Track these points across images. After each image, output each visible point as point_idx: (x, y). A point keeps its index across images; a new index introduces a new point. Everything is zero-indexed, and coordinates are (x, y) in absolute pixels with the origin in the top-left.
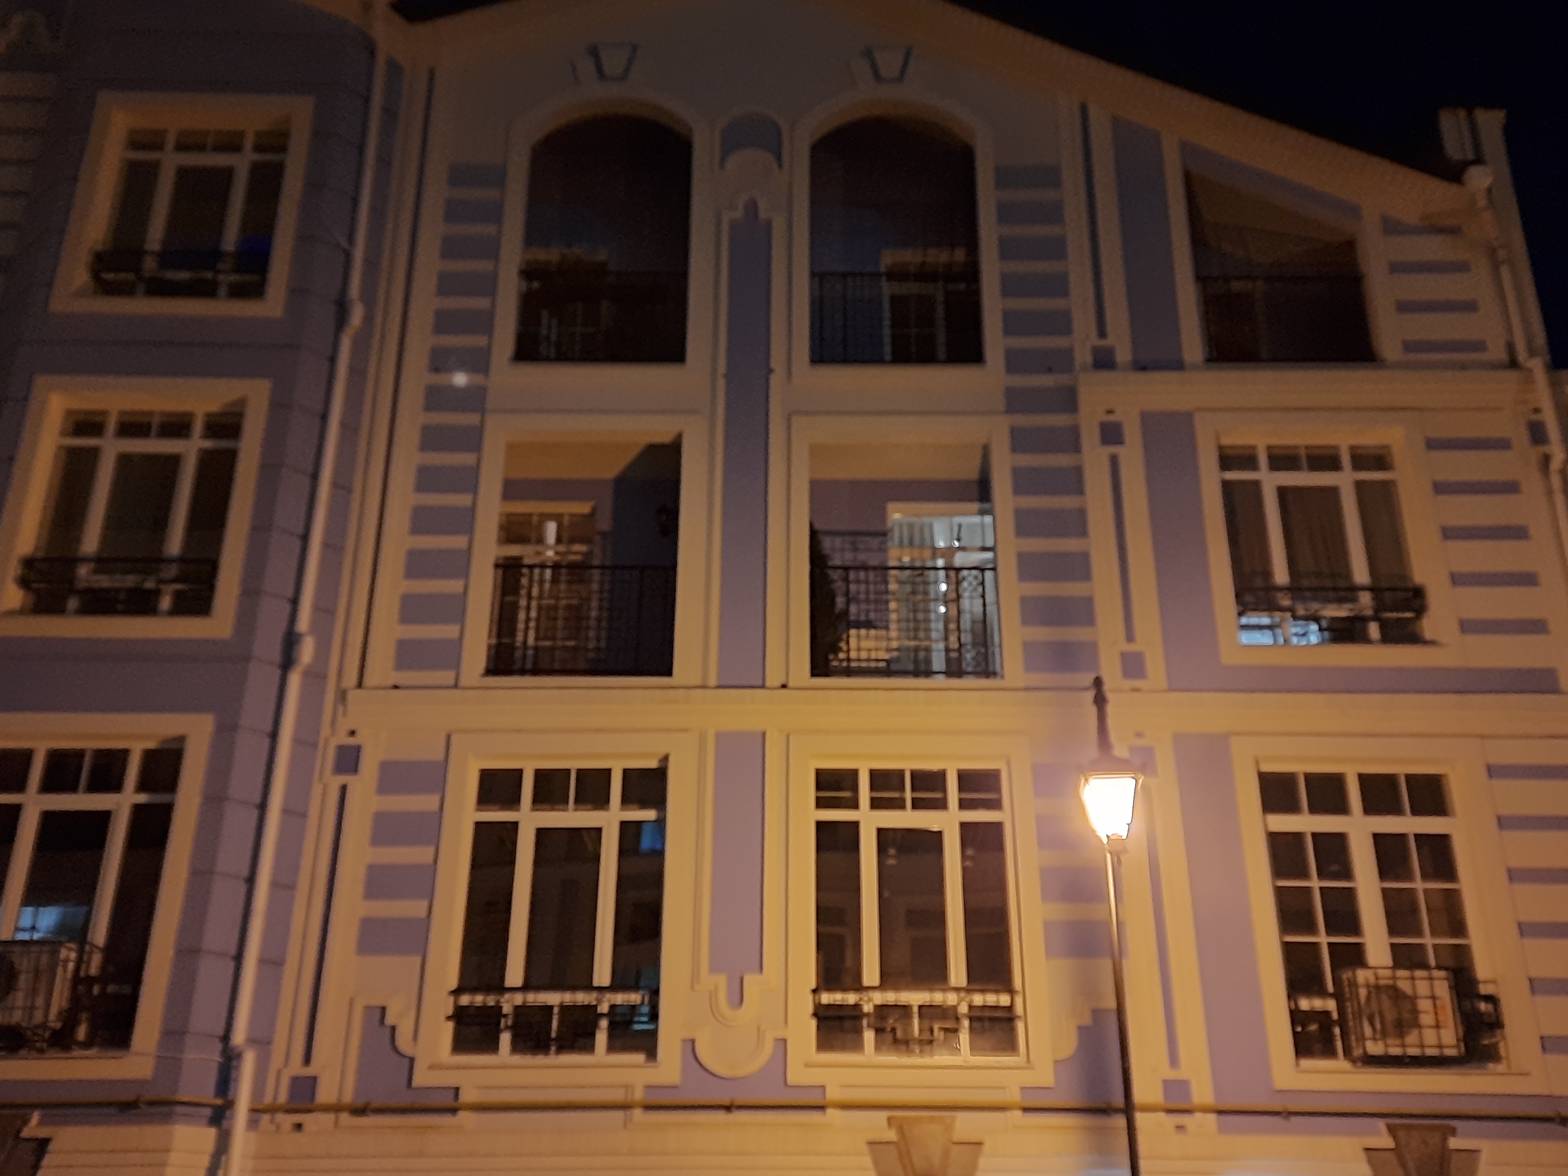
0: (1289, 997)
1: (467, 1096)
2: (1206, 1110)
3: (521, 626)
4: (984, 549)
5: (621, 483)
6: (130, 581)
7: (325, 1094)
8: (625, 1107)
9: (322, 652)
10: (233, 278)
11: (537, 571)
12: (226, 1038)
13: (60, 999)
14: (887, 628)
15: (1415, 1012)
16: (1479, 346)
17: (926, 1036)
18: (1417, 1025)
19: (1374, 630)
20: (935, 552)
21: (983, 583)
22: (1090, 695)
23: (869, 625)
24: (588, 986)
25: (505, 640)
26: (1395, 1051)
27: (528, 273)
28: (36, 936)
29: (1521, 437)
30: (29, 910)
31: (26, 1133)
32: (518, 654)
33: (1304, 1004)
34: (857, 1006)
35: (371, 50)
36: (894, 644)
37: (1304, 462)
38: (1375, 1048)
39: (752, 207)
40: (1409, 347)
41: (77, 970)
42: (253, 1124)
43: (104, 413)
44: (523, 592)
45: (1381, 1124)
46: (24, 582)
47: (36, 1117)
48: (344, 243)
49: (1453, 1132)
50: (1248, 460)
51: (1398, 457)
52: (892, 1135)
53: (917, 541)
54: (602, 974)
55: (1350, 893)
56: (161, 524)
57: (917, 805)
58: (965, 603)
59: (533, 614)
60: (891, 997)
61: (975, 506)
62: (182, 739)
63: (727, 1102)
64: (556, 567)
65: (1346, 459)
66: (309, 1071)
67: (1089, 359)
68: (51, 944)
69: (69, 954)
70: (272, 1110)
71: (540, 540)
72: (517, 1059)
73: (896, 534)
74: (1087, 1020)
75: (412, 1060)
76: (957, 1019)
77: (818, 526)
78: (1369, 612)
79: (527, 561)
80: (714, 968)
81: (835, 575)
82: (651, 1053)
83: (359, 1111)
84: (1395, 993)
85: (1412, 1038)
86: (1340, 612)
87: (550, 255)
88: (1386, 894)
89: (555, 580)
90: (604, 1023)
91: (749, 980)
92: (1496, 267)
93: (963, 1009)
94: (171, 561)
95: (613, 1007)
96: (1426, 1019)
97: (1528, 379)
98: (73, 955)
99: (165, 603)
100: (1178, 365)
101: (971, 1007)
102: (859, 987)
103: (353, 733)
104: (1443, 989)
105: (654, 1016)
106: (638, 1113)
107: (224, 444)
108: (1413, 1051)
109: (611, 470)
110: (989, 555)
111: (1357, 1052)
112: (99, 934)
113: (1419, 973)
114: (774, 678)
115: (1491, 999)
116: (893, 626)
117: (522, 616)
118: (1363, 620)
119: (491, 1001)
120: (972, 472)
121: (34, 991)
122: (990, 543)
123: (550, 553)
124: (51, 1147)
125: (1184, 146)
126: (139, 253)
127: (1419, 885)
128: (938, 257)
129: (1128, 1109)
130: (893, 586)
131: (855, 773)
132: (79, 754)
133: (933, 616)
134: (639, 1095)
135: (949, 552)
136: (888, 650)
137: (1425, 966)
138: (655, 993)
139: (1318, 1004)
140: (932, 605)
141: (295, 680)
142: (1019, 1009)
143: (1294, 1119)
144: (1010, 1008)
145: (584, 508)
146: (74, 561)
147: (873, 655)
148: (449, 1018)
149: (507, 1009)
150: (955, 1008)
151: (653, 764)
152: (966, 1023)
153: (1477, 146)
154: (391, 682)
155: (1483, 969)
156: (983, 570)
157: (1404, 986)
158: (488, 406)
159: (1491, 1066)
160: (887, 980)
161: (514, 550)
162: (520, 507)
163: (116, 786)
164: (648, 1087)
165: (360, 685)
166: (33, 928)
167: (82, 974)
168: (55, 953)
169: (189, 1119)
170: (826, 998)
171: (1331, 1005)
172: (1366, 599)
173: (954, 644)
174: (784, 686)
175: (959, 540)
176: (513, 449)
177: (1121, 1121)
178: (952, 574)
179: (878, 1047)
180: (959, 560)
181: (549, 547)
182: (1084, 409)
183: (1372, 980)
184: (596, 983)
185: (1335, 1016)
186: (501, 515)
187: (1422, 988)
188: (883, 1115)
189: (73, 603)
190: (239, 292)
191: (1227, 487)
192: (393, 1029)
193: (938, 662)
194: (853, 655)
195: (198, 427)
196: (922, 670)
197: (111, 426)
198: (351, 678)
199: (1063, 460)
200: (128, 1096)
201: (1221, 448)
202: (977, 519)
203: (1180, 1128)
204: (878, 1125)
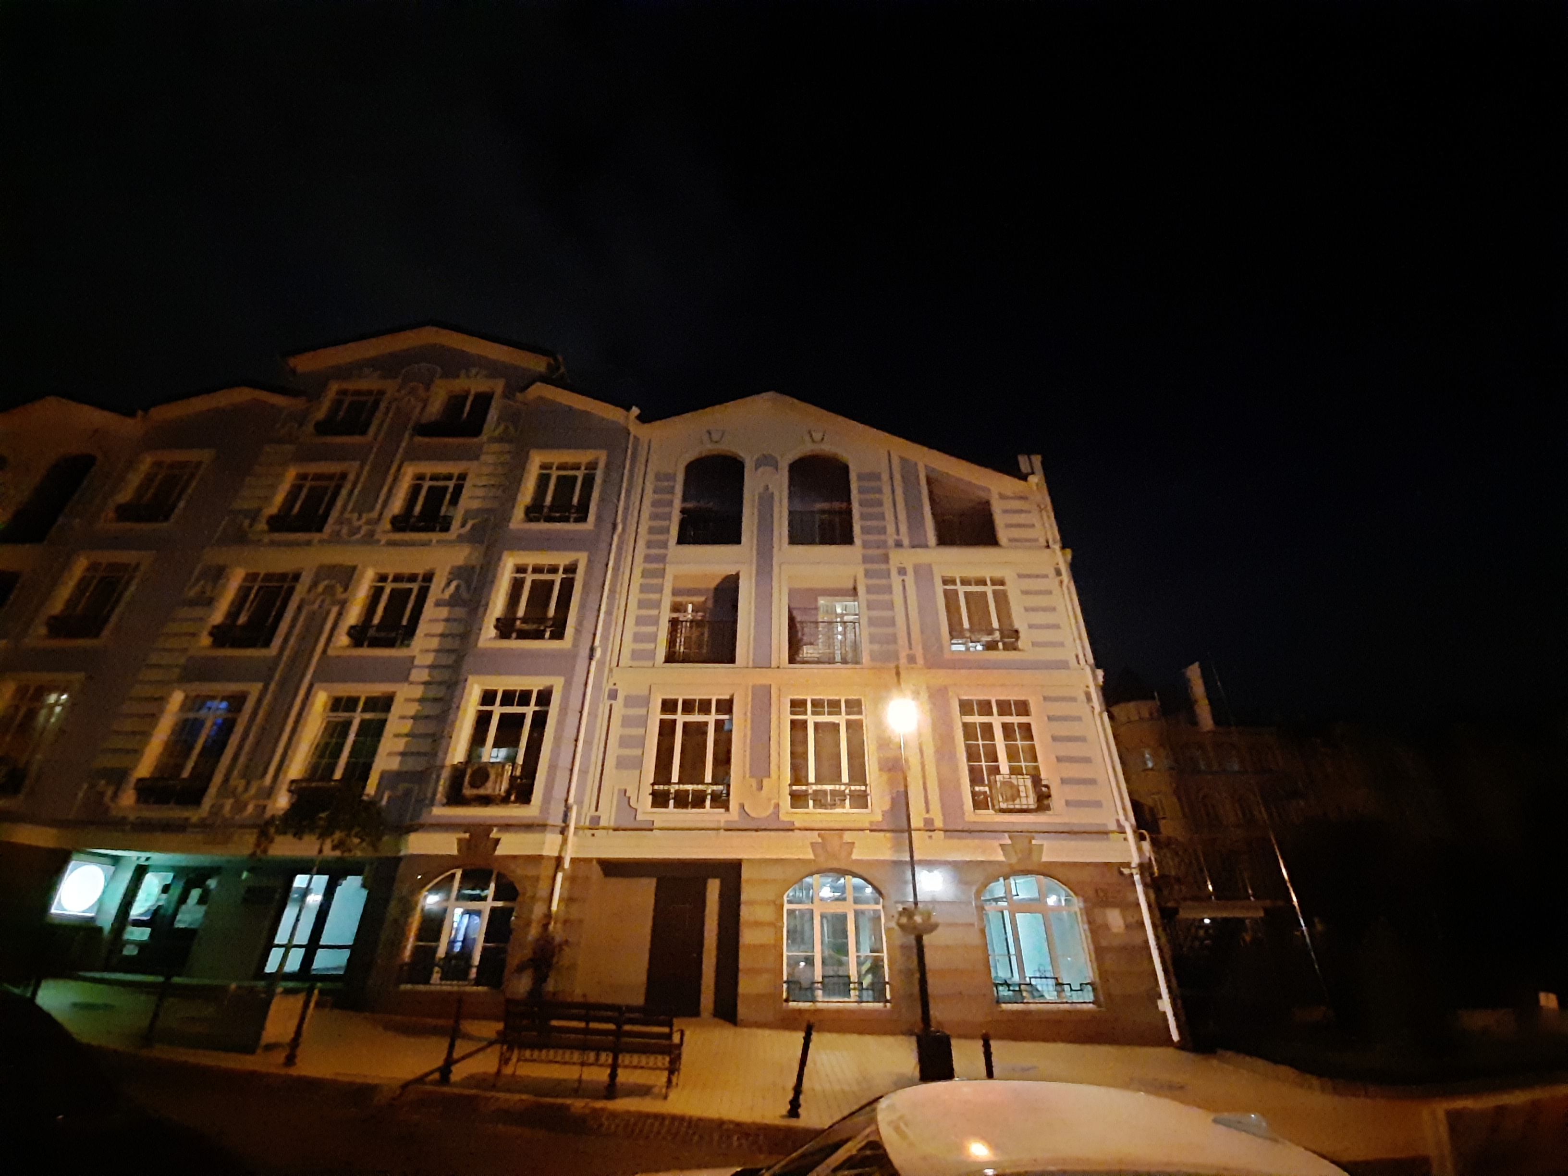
0: (971, 786)
1: (656, 825)
2: (940, 830)
3: (678, 644)
4: (856, 615)
5: (717, 589)
6: (535, 626)
7: (603, 823)
8: (718, 829)
9: (604, 653)
10: (575, 515)
11: (684, 623)
12: (566, 800)
13: (505, 786)
14: (818, 645)
15: (1019, 791)
16: (1036, 540)
17: (834, 802)
18: (1019, 796)
19: (1000, 645)
20: (837, 615)
21: (854, 628)
22: (894, 672)
23: (811, 644)
24: (703, 783)
25: (672, 650)
26: (1012, 807)
27: (683, 511)
28: (498, 760)
29: (1052, 573)
30: (495, 750)
31: (491, 836)
32: (677, 654)
33: (977, 789)
34: (806, 791)
35: (629, 434)
36: (821, 652)
37: (973, 583)
38: (1003, 806)
39: (767, 488)
40: (1011, 540)
41: (512, 773)
42: (575, 833)
43: (527, 565)
44: (679, 631)
45: (1006, 835)
46: (496, 627)
47: (495, 830)
48: (616, 501)
49: (1034, 838)
50: (953, 582)
51: (1008, 581)
52: (820, 840)
53: (829, 611)
54: (708, 778)
55: (994, 746)
56: (547, 605)
57: (830, 713)
58: (848, 635)
59: (683, 640)
60: (819, 787)
61: (852, 598)
62: (552, 686)
63: (756, 828)
64: (691, 622)
65: (989, 582)
66: (597, 814)
67: (893, 544)
68: (503, 765)
69: (508, 767)
70: (583, 828)
71: (686, 611)
72: (676, 810)
73: (821, 610)
74: (894, 795)
75: (636, 810)
76: (845, 796)
77: (792, 606)
78: (998, 639)
79: (681, 619)
80: (752, 776)
81: (798, 625)
82: (727, 809)
83: (615, 830)
84: (1012, 785)
85: (1017, 801)
86: (989, 638)
87: (690, 505)
88: (1006, 746)
89: (691, 627)
90: (709, 797)
91: (766, 782)
92: (1041, 511)
93: (847, 791)
94: (550, 619)
95: (713, 791)
96: (1023, 794)
97: (1054, 551)
98: (511, 768)
99: (547, 635)
100: (926, 546)
101: (850, 791)
102: (807, 784)
103: (615, 684)
104: (1029, 783)
105: (728, 794)
106: (722, 831)
107: (571, 576)
108: (1018, 807)
109: (713, 584)
110: (857, 617)
111: (997, 807)
112: (520, 760)
113: (1019, 777)
114: (774, 664)
115: (1047, 786)
116: (820, 644)
117: (678, 640)
118: (997, 642)
119: (666, 787)
120: (851, 586)
121: (496, 782)
122: (857, 612)
123: (690, 616)
124: (501, 841)
125: (926, 466)
126: (542, 507)
127: (1019, 743)
128: (837, 505)
129: (909, 830)
130: (820, 629)
131: (806, 701)
132: (515, 691)
133: (836, 640)
134: (722, 825)
135: (842, 615)
136: (819, 653)
137: (1022, 774)
138: (729, 786)
139: (982, 789)
140: (835, 636)
141: (593, 663)
142: (868, 791)
143: (973, 834)
144: (865, 791)
145: (702, 599)
146: (515, 619)
147: (813, 655)
148: (650, 794)
149: (672, 791)
150: (844, 791)
151: (727, 697)
152: (848, 797)
153: (1032, 468)
154: (629, 665)
155: (1043, 776)
156: (854, 623)
157: (1015, 782)
158: (667, 561)
159: (1047, 812)
160: (818, 781)
161: (675, 615)
162: (679, 599)
163: (527, 704)
164: (727, 821)
165: (618, 665)
166: (497, 756)
167: (514, 774)
168: (503, 767)
169: (553, 832)
170: (794, 788)
171: (987, 789)
172: (997, 635)
173: (844, 652)
174: (778, 667)
175: (846, 610)
176: (676, 578)
177: (906, 835)
178: (843, 624)
179: (814, 807)
180: (846, 618)
181: (689, 614)
182: (891, 562)
183: (1002, 779)
184: (706, 781)
185: (988, 793)
186: (671, 602)
187: (1021, 782)
188: (816, 833)
189: (514, 635)
190: (577, 520)
191: (946, 592)
192: (629, 798)
193: (838, 658)
194: (805, 655)
195: (561, 570)
196: (831, 661)
197: (530, 569)
198: (614, 663)
199: (884, 582)
200: (530, 822)
201: (943, 577)
202: (852, 603)
203: (930, 837)
204: (814, 836)
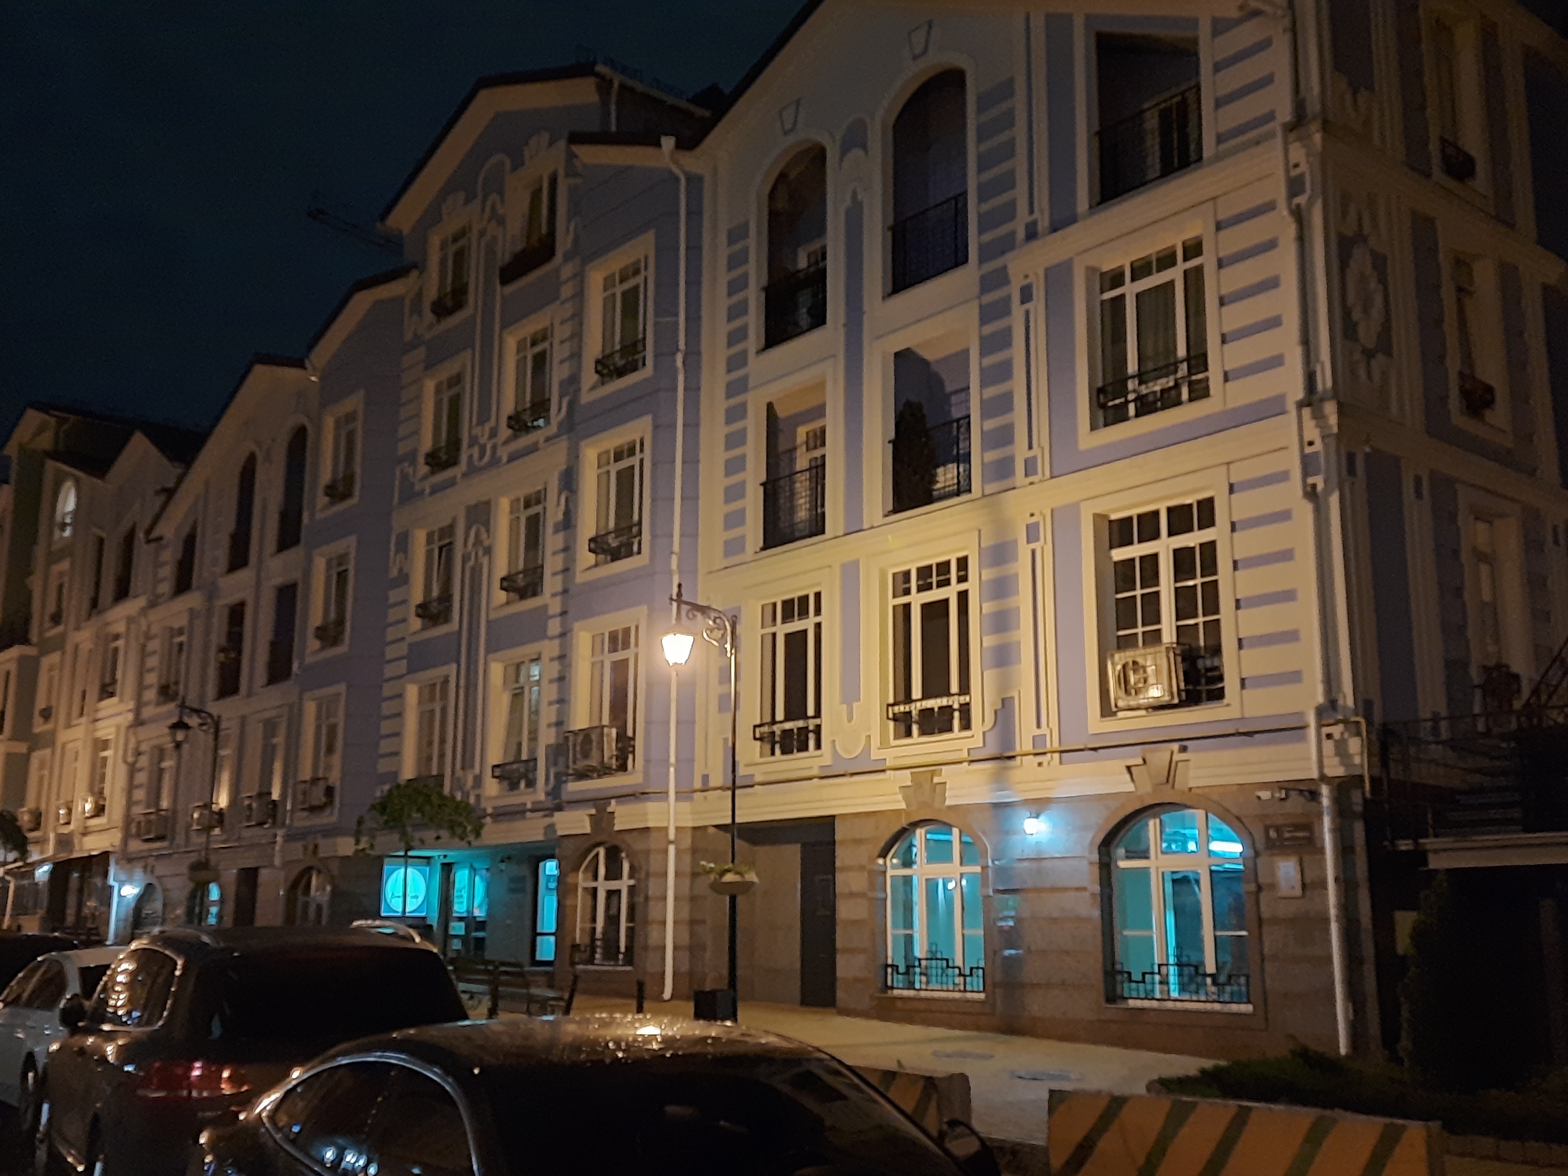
1: (757, 779)
2: (1053, 752)
6: (625, 539)
8: (811, 778)
13: (608, 752)
16: (1271, 117)
19: (1185, 393)
24: (805, 717)
34: (910, 712)
37: (1154, 266)
39: (855, 195)
43: (609, 451)
46: (592, 550)
47: (608, 802)
52: (910, 782)
54: (810, 709)
55: (1157, 595)
57: (938, 585)
60: (924, 704)
63: (847, 772)
65: (1179, 254)
66: (706, 772)
70: (696, 791)
72: (781, 757)
74: (999, 705)
76: (953, 713)
78: (1183, 378)
83: (723, 789)
84: (1137, 668)
86: (1168, 383)
90: (812, 735)
91: (855, 706)
93: (956, 706)
94: (635, 524)
98: (614, 730)
99: (635, 548)
100: (1074, 219)
101: (959, 704)
102: (911, 701)
106: (816, 781)
114: (865, 524)
118: (1179, 388)
119: (771, 728)
121: (598, 749)
124: (616, 815)
125: (1088, 19)
126: (614, 353)
131: (910, 572)
132: (617, 632)
134: (816, 772)
143: (1100, 752)
144: (970, 703)
148: (757, 740)
149: (777, 732)
150: (953, 706)
152: (957, 714)
154: (723, 566)
157: (1141, 660)
160: (924, 694)
163: (629, 645)
164: (821, 767)
165: (710, 571)
168: (602, 731)
169: (657, 800)
170: (896, 709)
179: (919, 734)
182: (1013, 278)
183: (1123, 659)
184: (809, 714)
187: (1149, 660)
188: (910, 772)
197: (612, 457)
201: (1104, 276)
203: (1041, 764)
204: (905, 778)
